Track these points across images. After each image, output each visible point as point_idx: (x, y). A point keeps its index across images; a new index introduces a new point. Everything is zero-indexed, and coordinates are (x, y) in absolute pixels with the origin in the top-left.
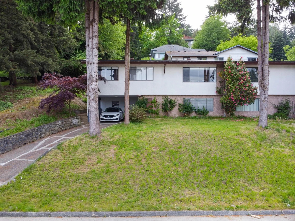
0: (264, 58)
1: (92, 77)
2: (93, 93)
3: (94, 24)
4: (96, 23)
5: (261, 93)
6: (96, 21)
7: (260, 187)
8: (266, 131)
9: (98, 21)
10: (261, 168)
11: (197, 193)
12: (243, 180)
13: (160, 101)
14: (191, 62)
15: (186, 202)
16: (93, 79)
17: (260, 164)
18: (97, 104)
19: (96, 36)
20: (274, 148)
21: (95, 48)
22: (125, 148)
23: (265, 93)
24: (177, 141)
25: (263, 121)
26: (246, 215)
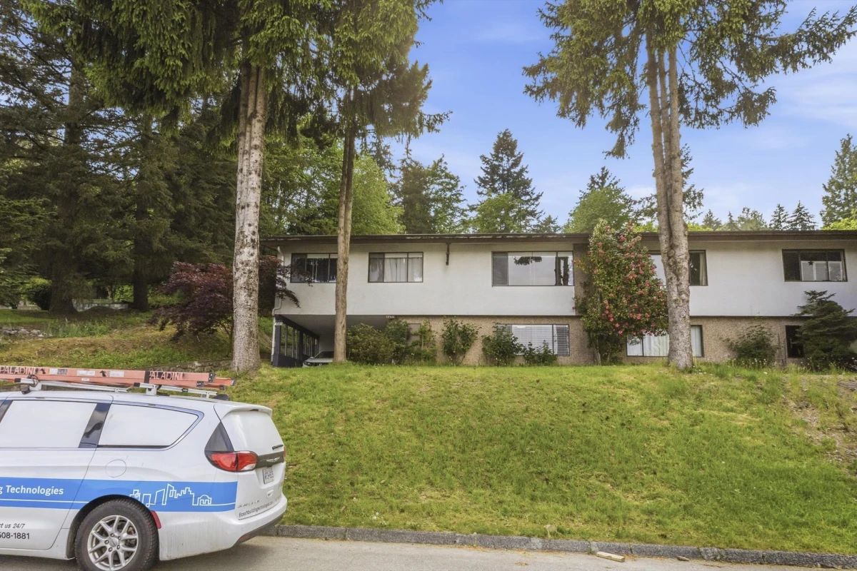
0: (671, 196)
1: (243, 236)
2: (245, 273)
3: (254, 121)
4: (257, 118)
5: (669, 280)
6: (258, 114)
7: (645, 493)
8: (687, 377)
9: (262, 116)
10: (658, 452)
11: (457, 497)
12: (597, 477)
13: (438, 328)
14: (508, 237)
15: (415, 513)
16: (245, 240)
17: (658, 443)
18: (252, 298)
19: (256, 146)
20: (705, 412)
21: (253, 172)
22: (305, 398)
23: (678, 280)
24: (442, 391)
25: (680, 352)
26: (583, 551)
